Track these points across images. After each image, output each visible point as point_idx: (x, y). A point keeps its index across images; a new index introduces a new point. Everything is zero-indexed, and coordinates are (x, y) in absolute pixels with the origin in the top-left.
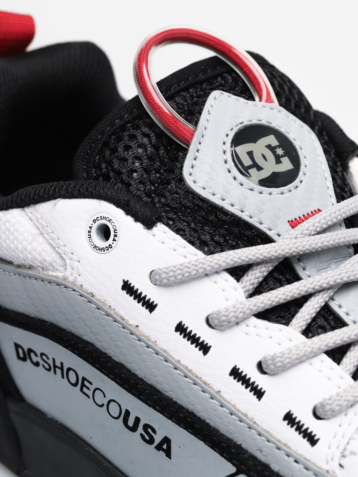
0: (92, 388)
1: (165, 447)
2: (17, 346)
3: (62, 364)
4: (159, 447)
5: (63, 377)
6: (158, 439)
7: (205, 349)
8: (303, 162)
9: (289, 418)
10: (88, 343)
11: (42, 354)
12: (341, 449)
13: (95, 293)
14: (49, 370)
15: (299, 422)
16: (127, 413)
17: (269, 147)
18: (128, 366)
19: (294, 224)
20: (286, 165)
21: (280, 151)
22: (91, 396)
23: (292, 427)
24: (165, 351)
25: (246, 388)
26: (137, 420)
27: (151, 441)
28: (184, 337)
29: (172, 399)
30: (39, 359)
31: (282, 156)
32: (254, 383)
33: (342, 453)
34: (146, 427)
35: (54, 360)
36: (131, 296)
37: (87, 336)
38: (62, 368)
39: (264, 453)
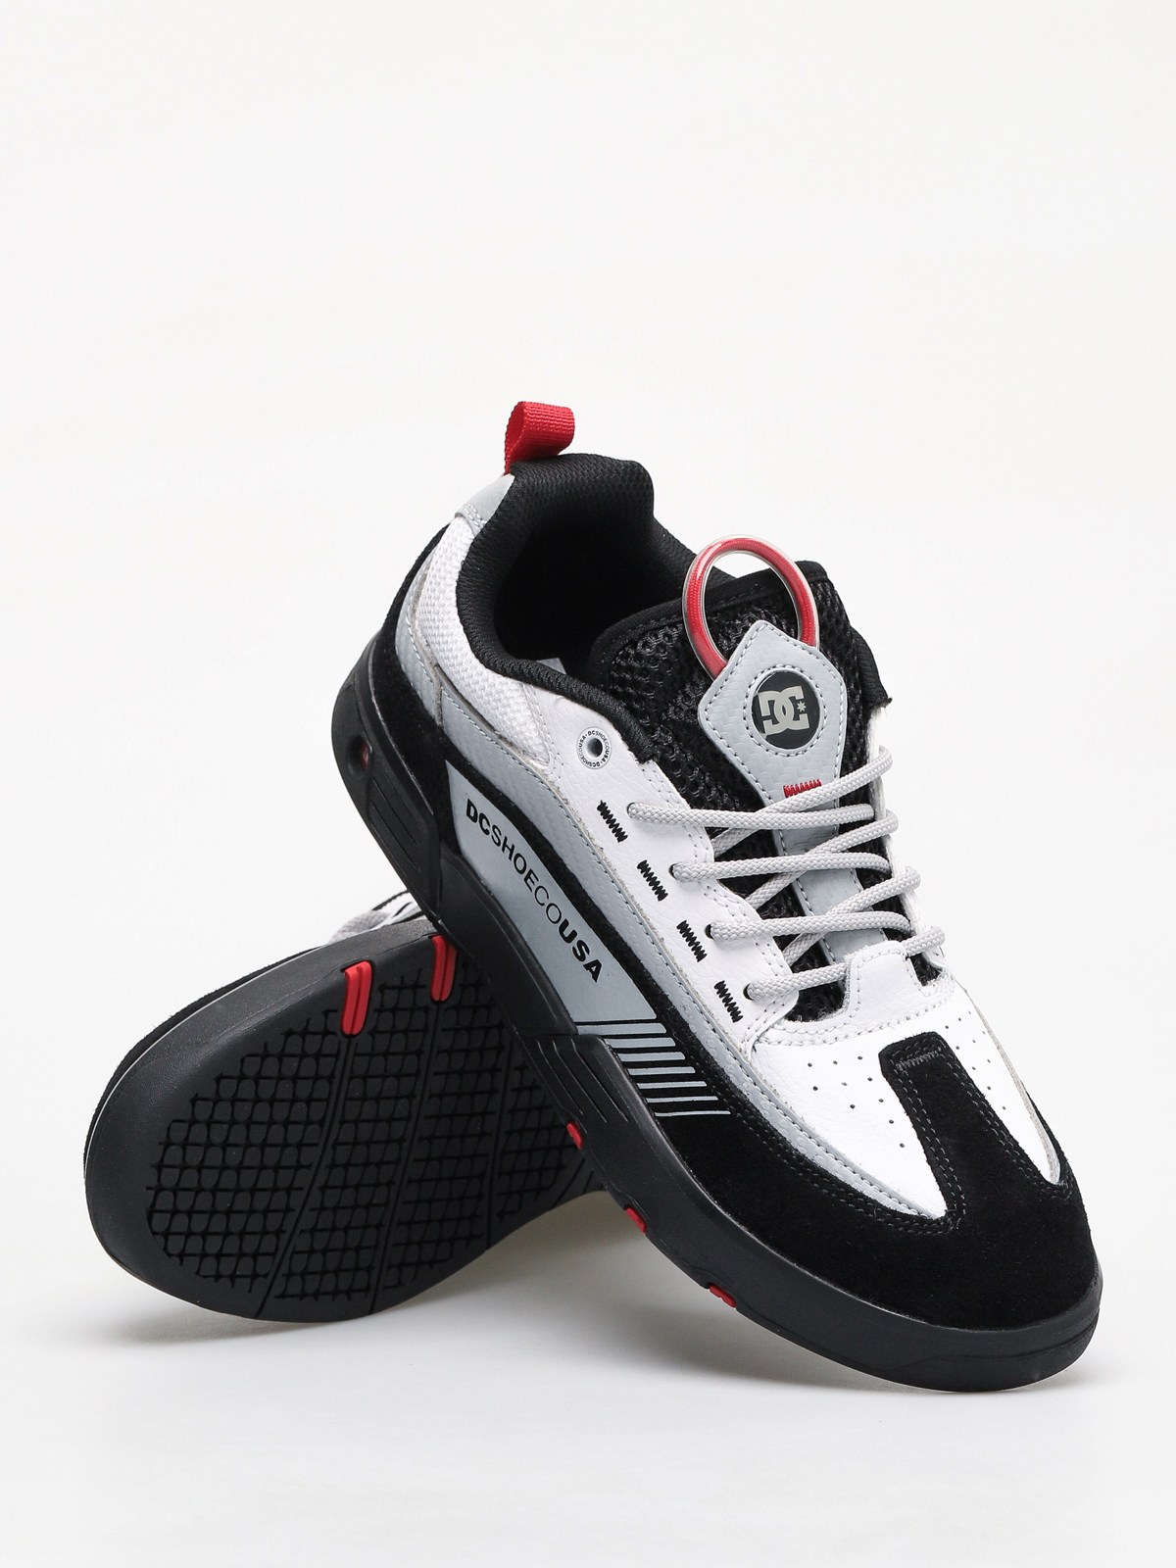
0: (537, 884)
1: (594, 969)
2: (470, 804)
3: (513, 847)
4: (588, 967)
5: (510, 858)
6: (589, 959)
7: (661, 894)
8: (822, 721)
9: (721, 988)
10: (546, 841)
11: (494, 827)
12: (759, 1033)
13: (570, 801)
14: (498, 844)
15: (729, 994)
16: (566, 923)
17: (793, 699)
18: (581, 880)
19: (789, 792)
20: (803, 723)
21: (802, 706)
22: (534, 891)
23: (720, 997)
24: (622, 882)
25: (690, 945)
26: (574, 934)
27: (582, 958)
28: (644, 876)
29: (614, 928)
30: (490, 829)
31: (803, 712)
32: (699, 943)
33: (759, 1037)
34: (581, 943)
35: (506, 838)
36: (604, 818)
37: (548, 834)
38: (512, 850)
39: (687, 1012)
